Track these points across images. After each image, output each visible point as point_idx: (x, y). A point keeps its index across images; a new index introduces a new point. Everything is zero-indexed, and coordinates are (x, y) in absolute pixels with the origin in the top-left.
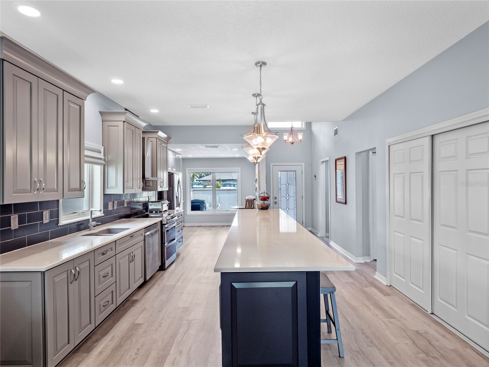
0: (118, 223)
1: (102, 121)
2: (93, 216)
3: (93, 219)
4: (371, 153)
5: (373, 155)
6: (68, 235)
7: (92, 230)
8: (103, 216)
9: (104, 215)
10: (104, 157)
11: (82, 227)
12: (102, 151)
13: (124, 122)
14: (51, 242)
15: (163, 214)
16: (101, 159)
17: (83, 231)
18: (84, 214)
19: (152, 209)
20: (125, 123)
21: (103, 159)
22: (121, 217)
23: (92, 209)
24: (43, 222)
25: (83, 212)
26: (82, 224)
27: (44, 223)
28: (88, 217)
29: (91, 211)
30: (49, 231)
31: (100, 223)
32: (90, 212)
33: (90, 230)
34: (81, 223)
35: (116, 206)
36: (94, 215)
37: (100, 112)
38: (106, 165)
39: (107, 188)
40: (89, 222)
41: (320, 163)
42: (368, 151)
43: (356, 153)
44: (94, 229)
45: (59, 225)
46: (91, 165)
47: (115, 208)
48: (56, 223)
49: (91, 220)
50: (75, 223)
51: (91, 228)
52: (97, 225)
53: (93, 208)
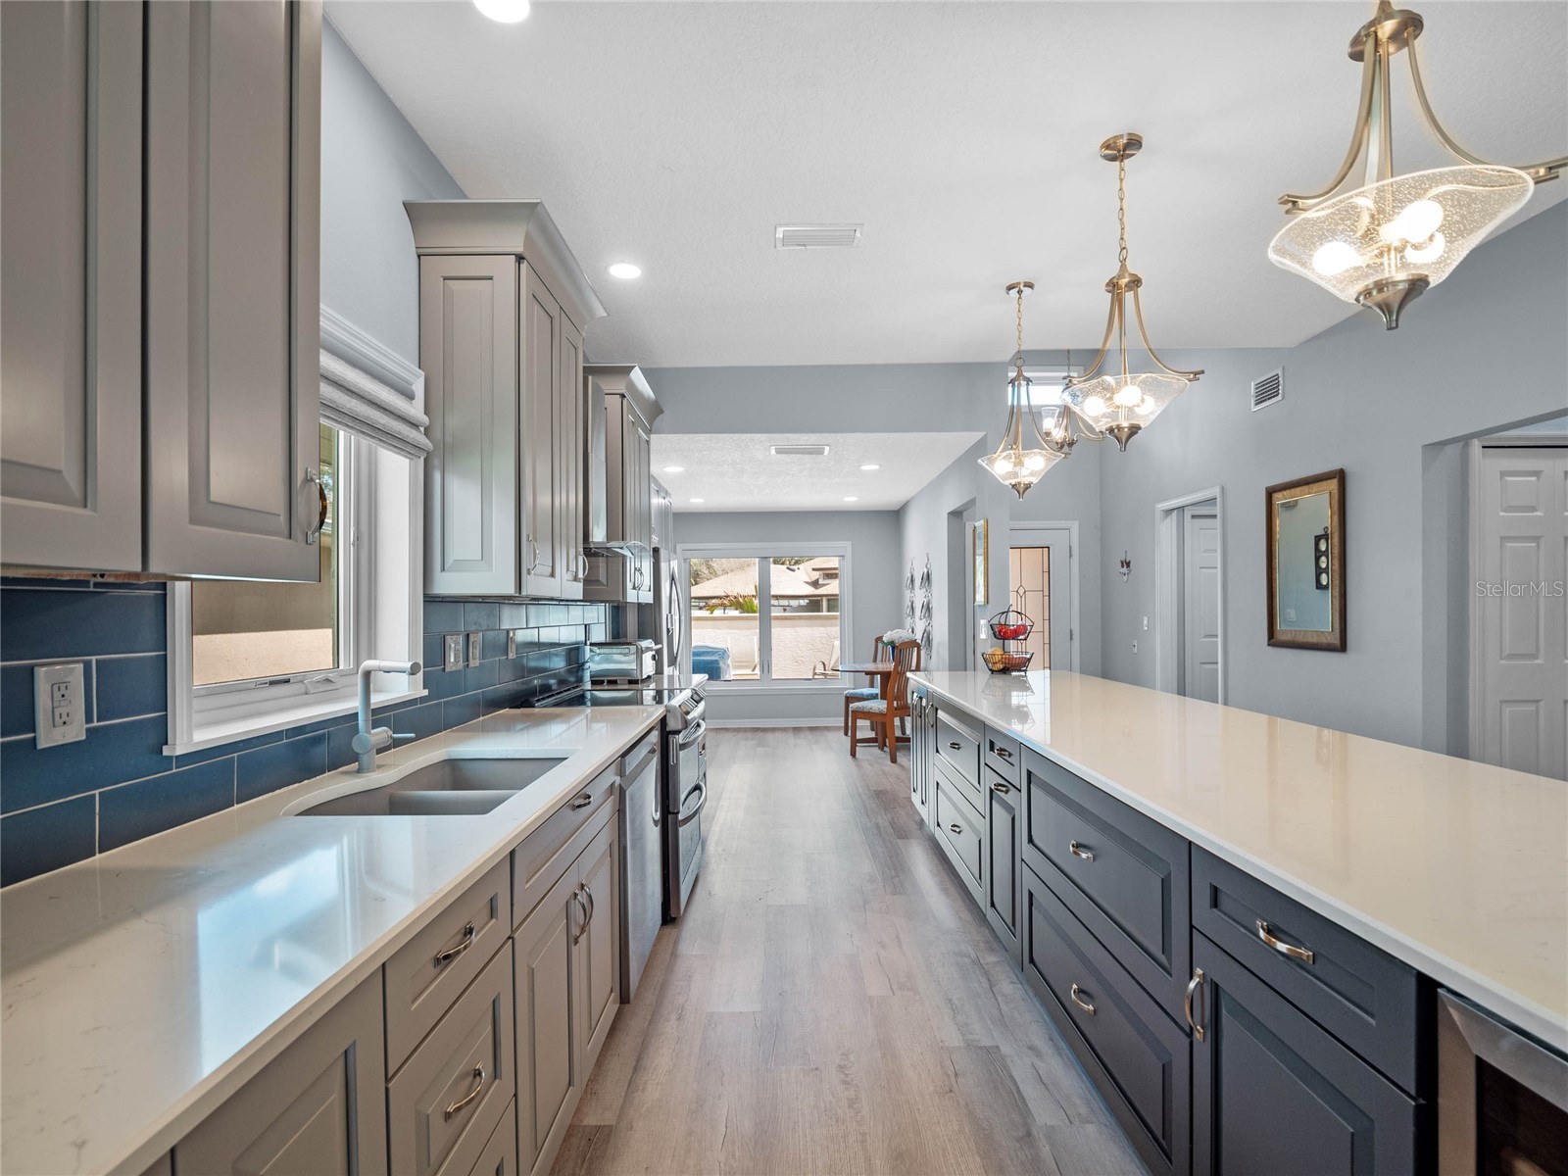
0: (485, 729)
1: (419, 256)
2: (377, 700)
3: (375, 711)
4: (1476, 446)
5: (1484, 456)
6: (236, 806)
7: (369, 770)
8: (422, 699)
9: (426, 692)
10: (425, 419)
11: (321, 752)
12: (419, 388)
13: (520, 258)
14: (105, 873)
15: (642, 691)
16: (413, 424)
17: (327, 774)
18: (328, 687)
19: (600, 673)
20: (524, 266)
21: (422, 429)
22: (495, 704)
23: (368, 664)
24: (34, 738)
25: (328, 680)
26: (318, 740)
27: (42, 744)
28: (353, 704)
29: (367, 675)
30: (94, 795)
31: (413, 735)
32: (359, 680)
33: (359, 771)
34: (314, 737)
35: (477, 652)
36: (380, 691)
37: (408, 207)
38: (436, 462)
39: (443, 569)
40: (355, 730)
41: (1158, 515)
42: (1465, 440)
43: (1425, 446)
44: (379, 767)
45: (166, 751)
46: (365, 442)
47: (474, 663)
48: (152, 740)
49: (366, 721)
50: (276, 736)
51: (365, 759)
52: (397, 743)
53: (375, 659)
